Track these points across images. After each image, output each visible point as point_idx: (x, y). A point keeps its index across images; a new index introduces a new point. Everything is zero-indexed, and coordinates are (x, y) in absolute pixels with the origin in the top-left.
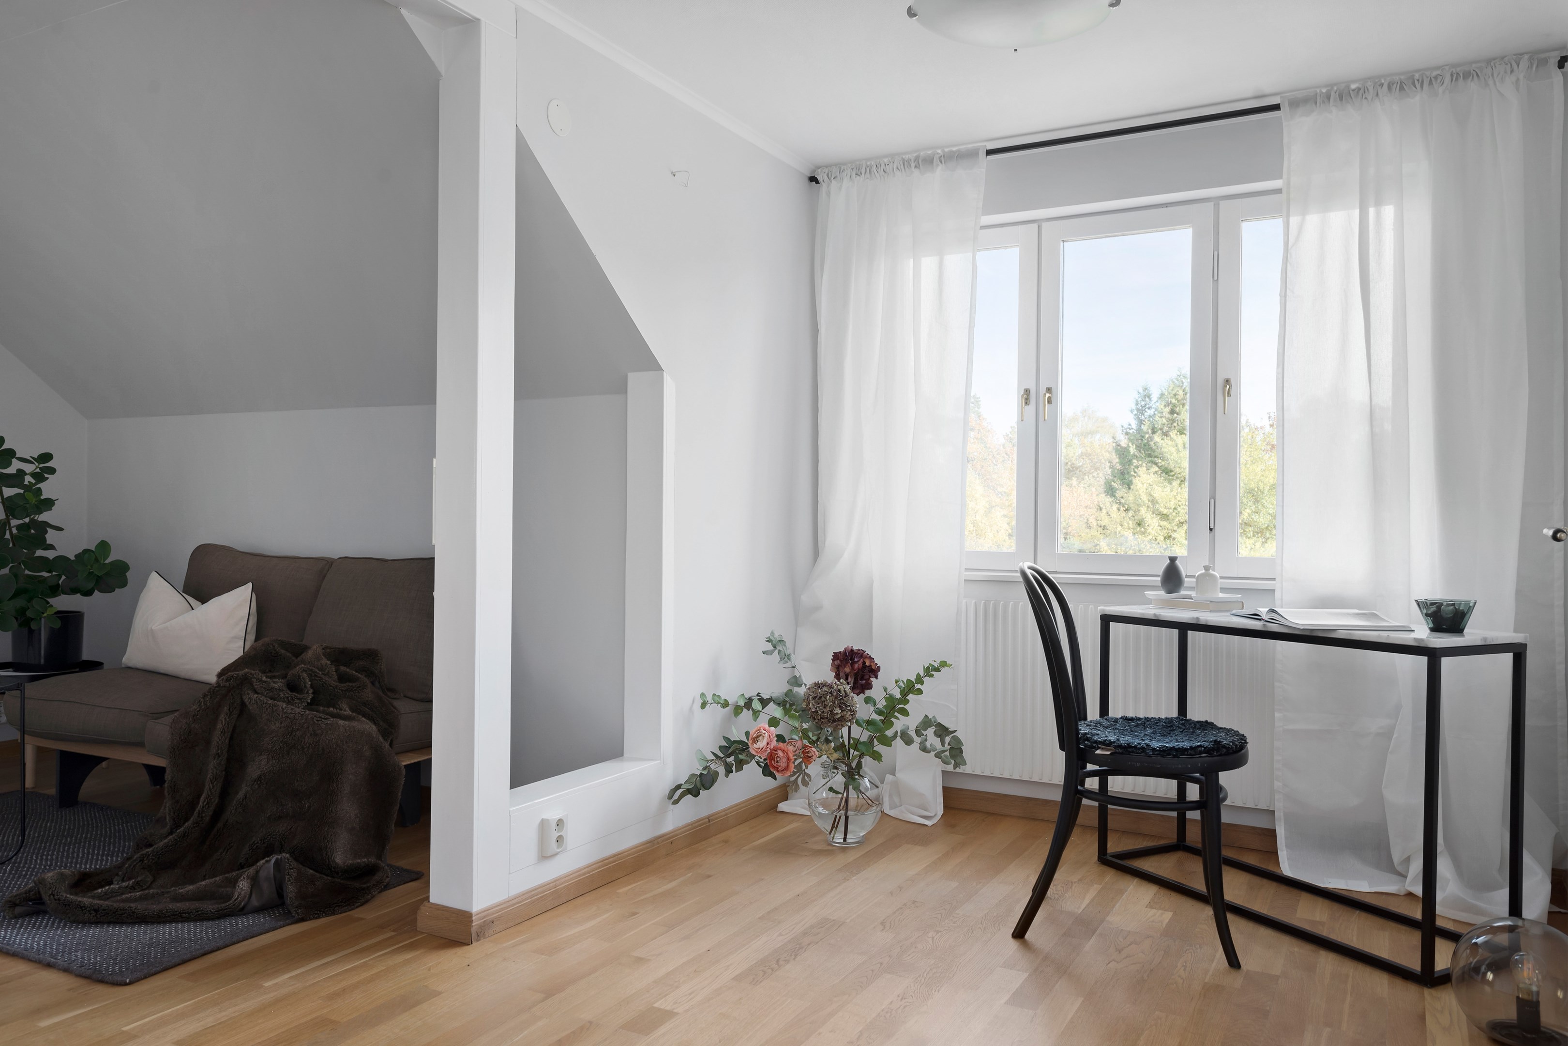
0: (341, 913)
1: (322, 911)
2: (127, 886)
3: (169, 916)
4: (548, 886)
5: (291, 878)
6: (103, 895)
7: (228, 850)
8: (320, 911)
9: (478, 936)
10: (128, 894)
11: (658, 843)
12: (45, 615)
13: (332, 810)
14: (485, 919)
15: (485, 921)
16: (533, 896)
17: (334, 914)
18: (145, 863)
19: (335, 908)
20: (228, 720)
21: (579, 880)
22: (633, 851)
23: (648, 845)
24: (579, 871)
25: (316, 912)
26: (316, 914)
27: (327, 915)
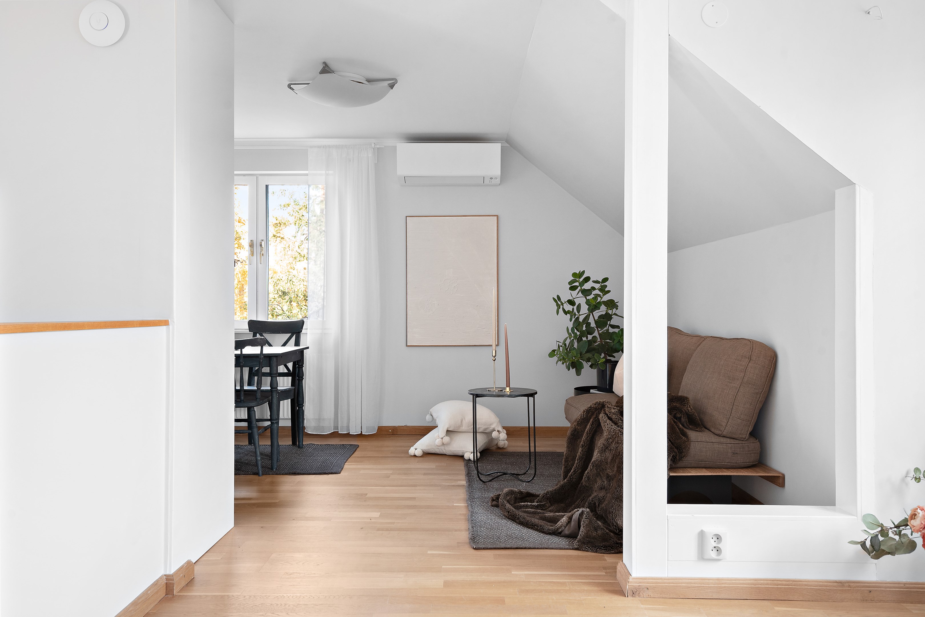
0: (601, 553)
1: (590, 548)
2: (535, 505)
3: (530, 525)
4: (708, 581)
5: (584, 524)
6: (522, 506)
7: (582, 500)
8: (589, 548)
9: (633, 593)
10: (534, 509)
11: (849, 586)
12: (599, 362)
13: (618, 490)
14: (640, 584)
15: (640, 585)
16: (691, 583)
17: (596, 552)
18: (548, 496)
19: (597, 549)
20: (590, 427)
21: (742, 587)
22: (813, 583)
23: (835, 584)
24: (745, 580)
25: (587, 547)
26: (586, 549)
27: (593, 551)
